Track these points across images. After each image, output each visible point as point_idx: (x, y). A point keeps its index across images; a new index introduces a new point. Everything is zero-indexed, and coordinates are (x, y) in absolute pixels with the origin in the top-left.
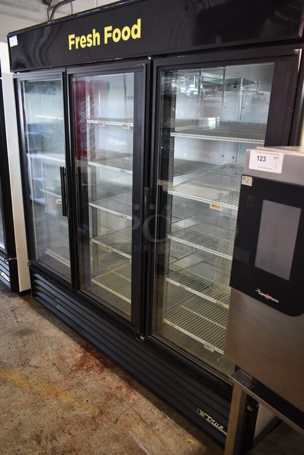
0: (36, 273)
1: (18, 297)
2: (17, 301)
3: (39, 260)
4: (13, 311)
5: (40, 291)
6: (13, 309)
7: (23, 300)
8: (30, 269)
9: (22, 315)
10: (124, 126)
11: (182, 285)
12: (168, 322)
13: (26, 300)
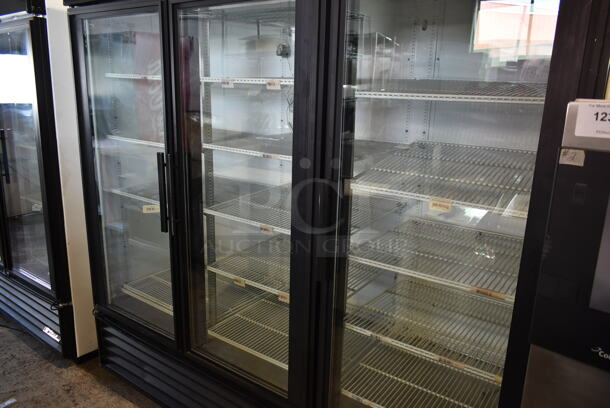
0: (107, 326)
1: (74, 366)
2: (73, 374)
3: (112, 305)
4: (68, 391)
5: (114, 355)
6: (66, 388)
7: (83, 371)
8: (97, 321)
9: (86, 398)
10: (270, 84)
11: (374, 334)
12: (350, 395)
13: (88, 370)
